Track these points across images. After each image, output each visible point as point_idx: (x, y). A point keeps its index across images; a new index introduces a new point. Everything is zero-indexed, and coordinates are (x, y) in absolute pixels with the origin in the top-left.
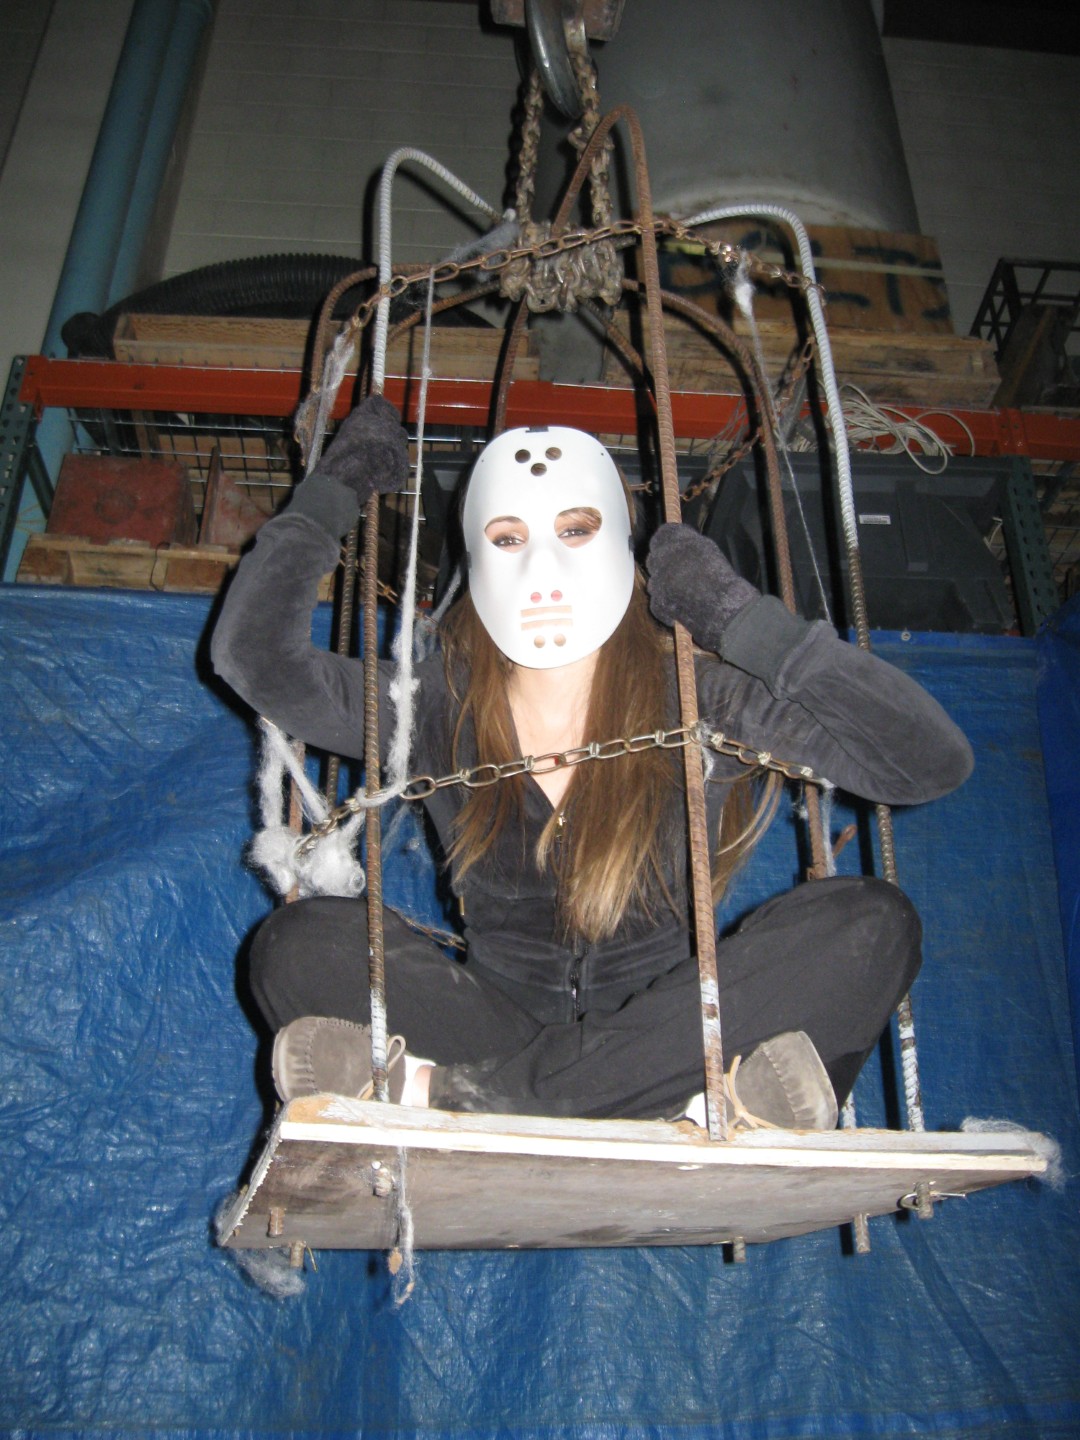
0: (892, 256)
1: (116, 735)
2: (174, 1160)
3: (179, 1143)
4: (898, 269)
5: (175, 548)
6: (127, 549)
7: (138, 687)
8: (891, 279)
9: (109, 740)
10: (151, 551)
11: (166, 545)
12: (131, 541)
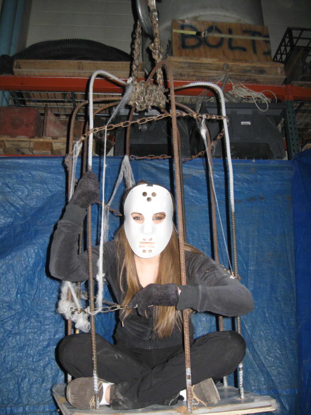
0: (254, 33)
1: (22, 203)
2: (45, 330)
3: (47, 325)
4: (256, 38)
5: (36, 138)
6: (21, 139)
7: (27, 188)
8: (253, 42)
9: (20, 205)
10: (29, 140)
11: (33, 137)
12: (23, 136)
